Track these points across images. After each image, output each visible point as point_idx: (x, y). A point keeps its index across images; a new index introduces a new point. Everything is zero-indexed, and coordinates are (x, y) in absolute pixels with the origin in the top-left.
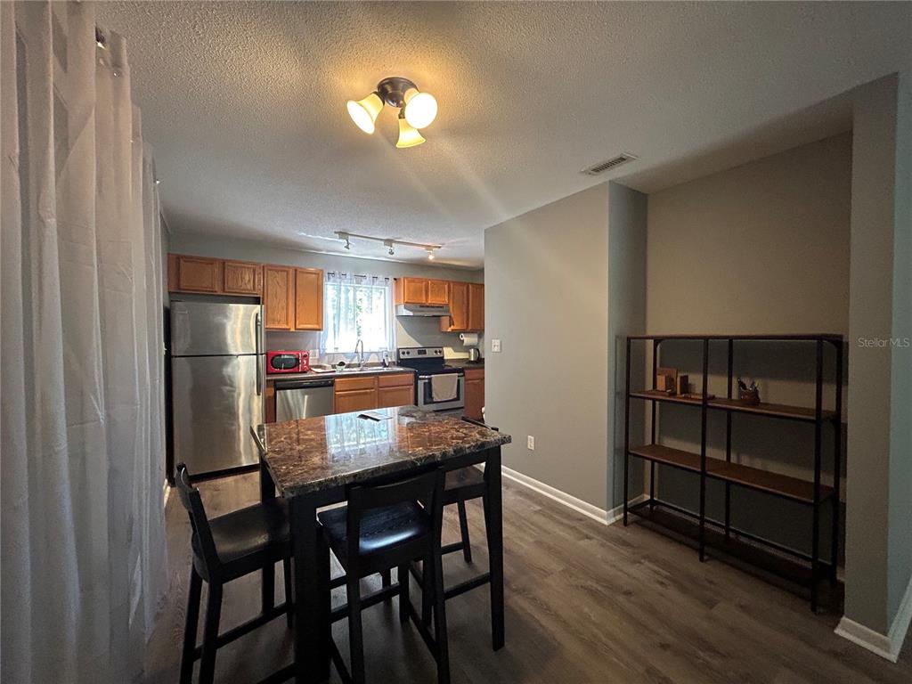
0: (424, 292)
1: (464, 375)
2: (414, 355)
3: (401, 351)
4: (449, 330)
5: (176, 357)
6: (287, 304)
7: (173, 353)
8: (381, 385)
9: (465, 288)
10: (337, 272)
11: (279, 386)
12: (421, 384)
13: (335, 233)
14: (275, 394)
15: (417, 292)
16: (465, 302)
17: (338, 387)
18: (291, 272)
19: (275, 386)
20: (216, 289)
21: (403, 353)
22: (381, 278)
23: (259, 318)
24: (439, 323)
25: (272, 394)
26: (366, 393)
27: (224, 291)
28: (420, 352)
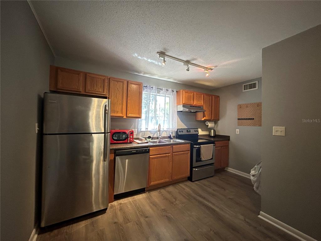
0: (192, 98)
1: (215, 145)
2: (185, 133)
3: (179, 130)
4: (203, 119)
5: (46, 134)
6: (122, 102)
7: (44, 132)
8: (174, 151)
9: (211, 97)
10: (148, 86)
11: (117, 153)
12: (195, 150)
13: (158, 52)
14: (115, 159)
15: (189, 98)
16: (211, 105)
17: (151, 153)
18: (125, 83)
19: (115, 153)
20: (81, 91)
21: (180, 131)
22: (170, 90)
23: (107, 108)
24: (196, 116)
25: (113, 158)
26: (166, 156)
27: (85, 92)
28: (187, 131)
